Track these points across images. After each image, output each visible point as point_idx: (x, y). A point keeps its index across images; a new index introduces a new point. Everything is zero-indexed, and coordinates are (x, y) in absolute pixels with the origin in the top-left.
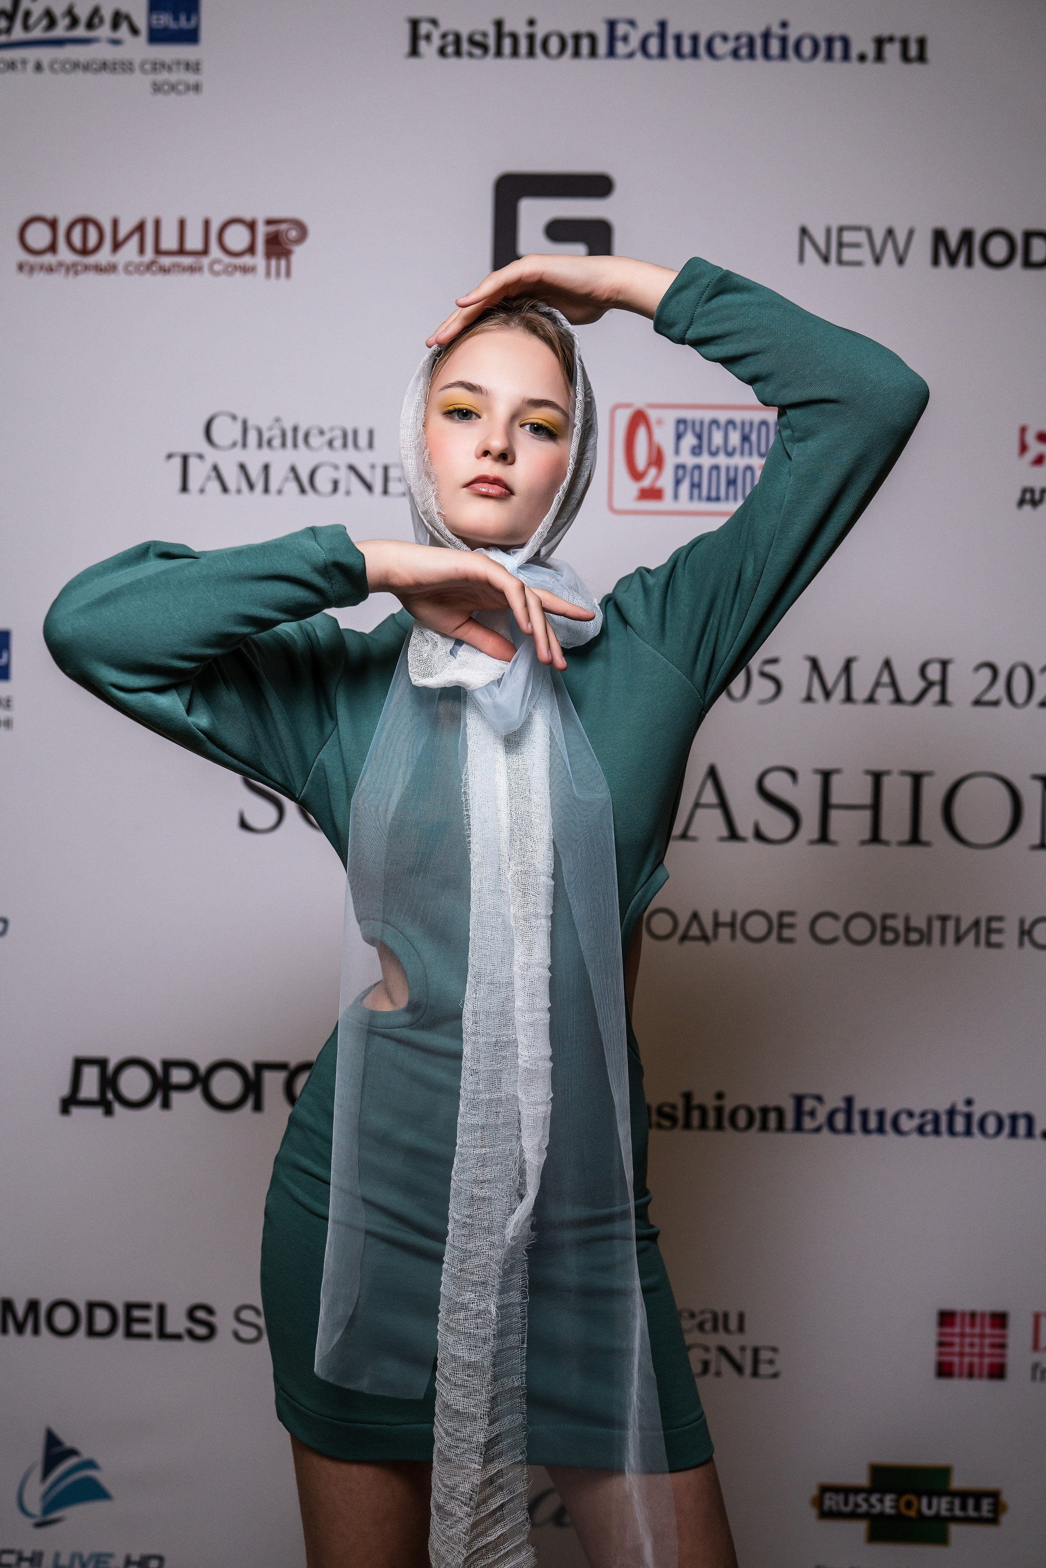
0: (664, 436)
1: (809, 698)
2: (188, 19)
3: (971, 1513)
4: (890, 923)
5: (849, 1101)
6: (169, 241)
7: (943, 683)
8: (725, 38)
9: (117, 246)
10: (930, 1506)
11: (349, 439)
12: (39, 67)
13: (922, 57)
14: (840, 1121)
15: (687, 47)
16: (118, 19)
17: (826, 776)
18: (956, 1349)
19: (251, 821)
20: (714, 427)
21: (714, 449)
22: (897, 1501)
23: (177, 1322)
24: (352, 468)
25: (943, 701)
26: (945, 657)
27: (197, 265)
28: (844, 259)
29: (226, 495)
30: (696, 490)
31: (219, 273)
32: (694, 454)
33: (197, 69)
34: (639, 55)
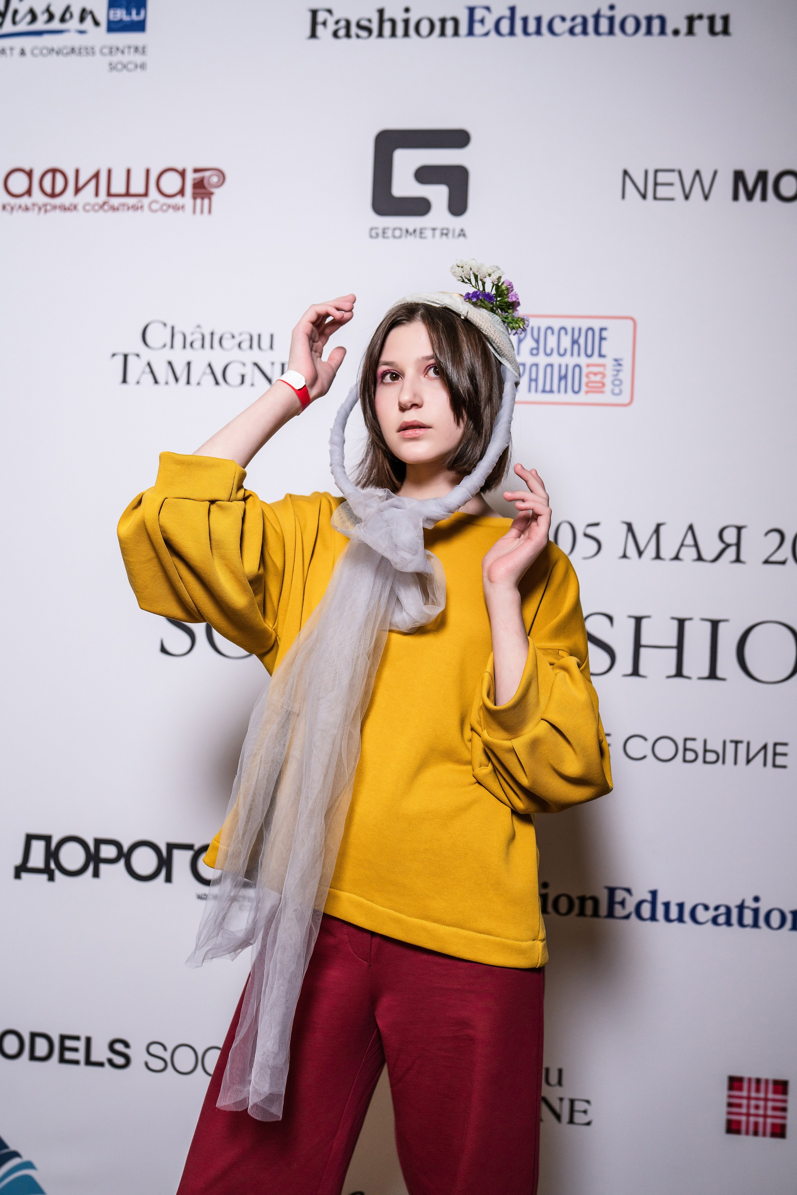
1: (625, 556)
2: (138, 13)
4: (690, 744)
5: (654, 893)
6: (118, 187)
7: (738, 545)
8: (563, 19)
9: (77, 190)
11: (254, 341)
12: (23, 53)
13: (726, 31)
14: (646, 910)
15: (532, 27)
16: (83, 14)
17: (638, 620)
18: (744, 1110)
19: (169, 647)
20: (549, 332)
21: (548, 351)
23: (100, 1053)
24: (256, 364)
25: (738, 560)
26: (740, 524)
27: (139, 205)
28: (659, 195)
29: (156, 386)
30: (533, 384)
31: (155, 211)
32: (532, 354)
33: (144, 52)
34: (493, 34)
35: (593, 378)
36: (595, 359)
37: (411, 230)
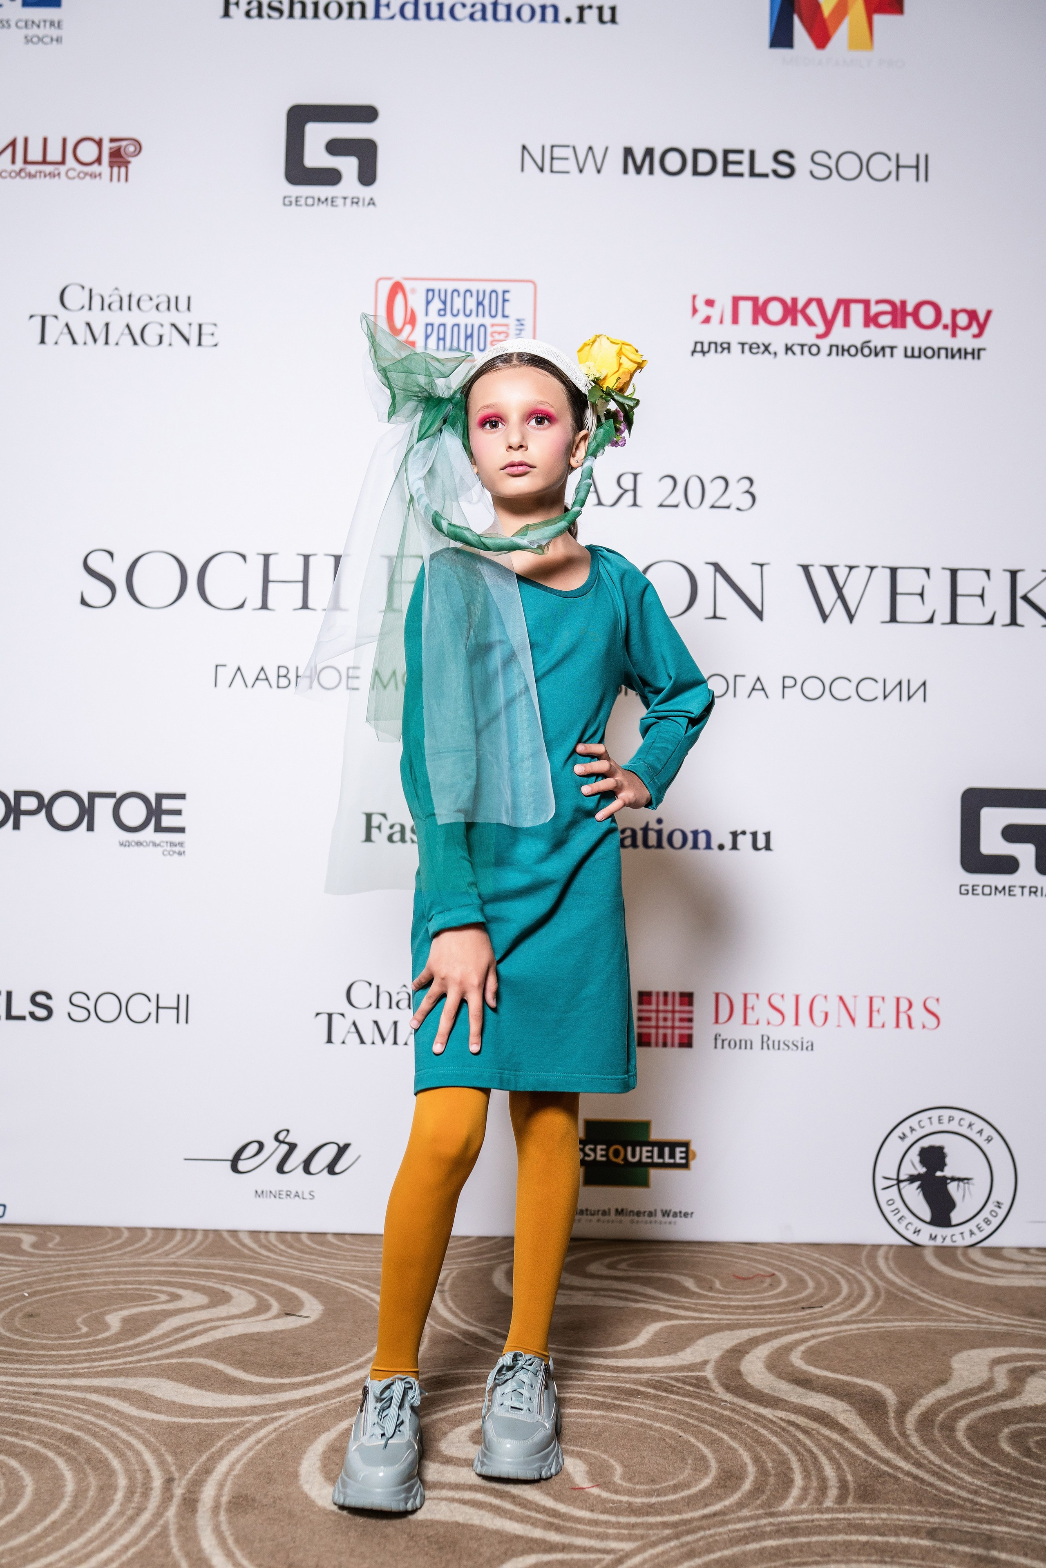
0: (417, 302)
3: (667, 1160)
6: (35, 154)
7: (635, 490)
8: (464, 6)
10: (633, 1156)
11: (172, 303)
13: (613, 20)
15: (435, 12)
18: (653, 1023)
19: (88, 599)
20: (455, 294)
21: (455, 312)
22: (607, 1150)
23: (21, 1006)
24: (173, 325)
25: (635, 504)
26: (635, 471)
27: (56, 172)
28: (555, 169)
29: (75, 346)
30: (441, 343)
31: (74, 178)
32: (440, 315)
33: (59, 26)
34: (398, 17)
35: (497, 337)
36: (499, 319)
37: (323, 199)
